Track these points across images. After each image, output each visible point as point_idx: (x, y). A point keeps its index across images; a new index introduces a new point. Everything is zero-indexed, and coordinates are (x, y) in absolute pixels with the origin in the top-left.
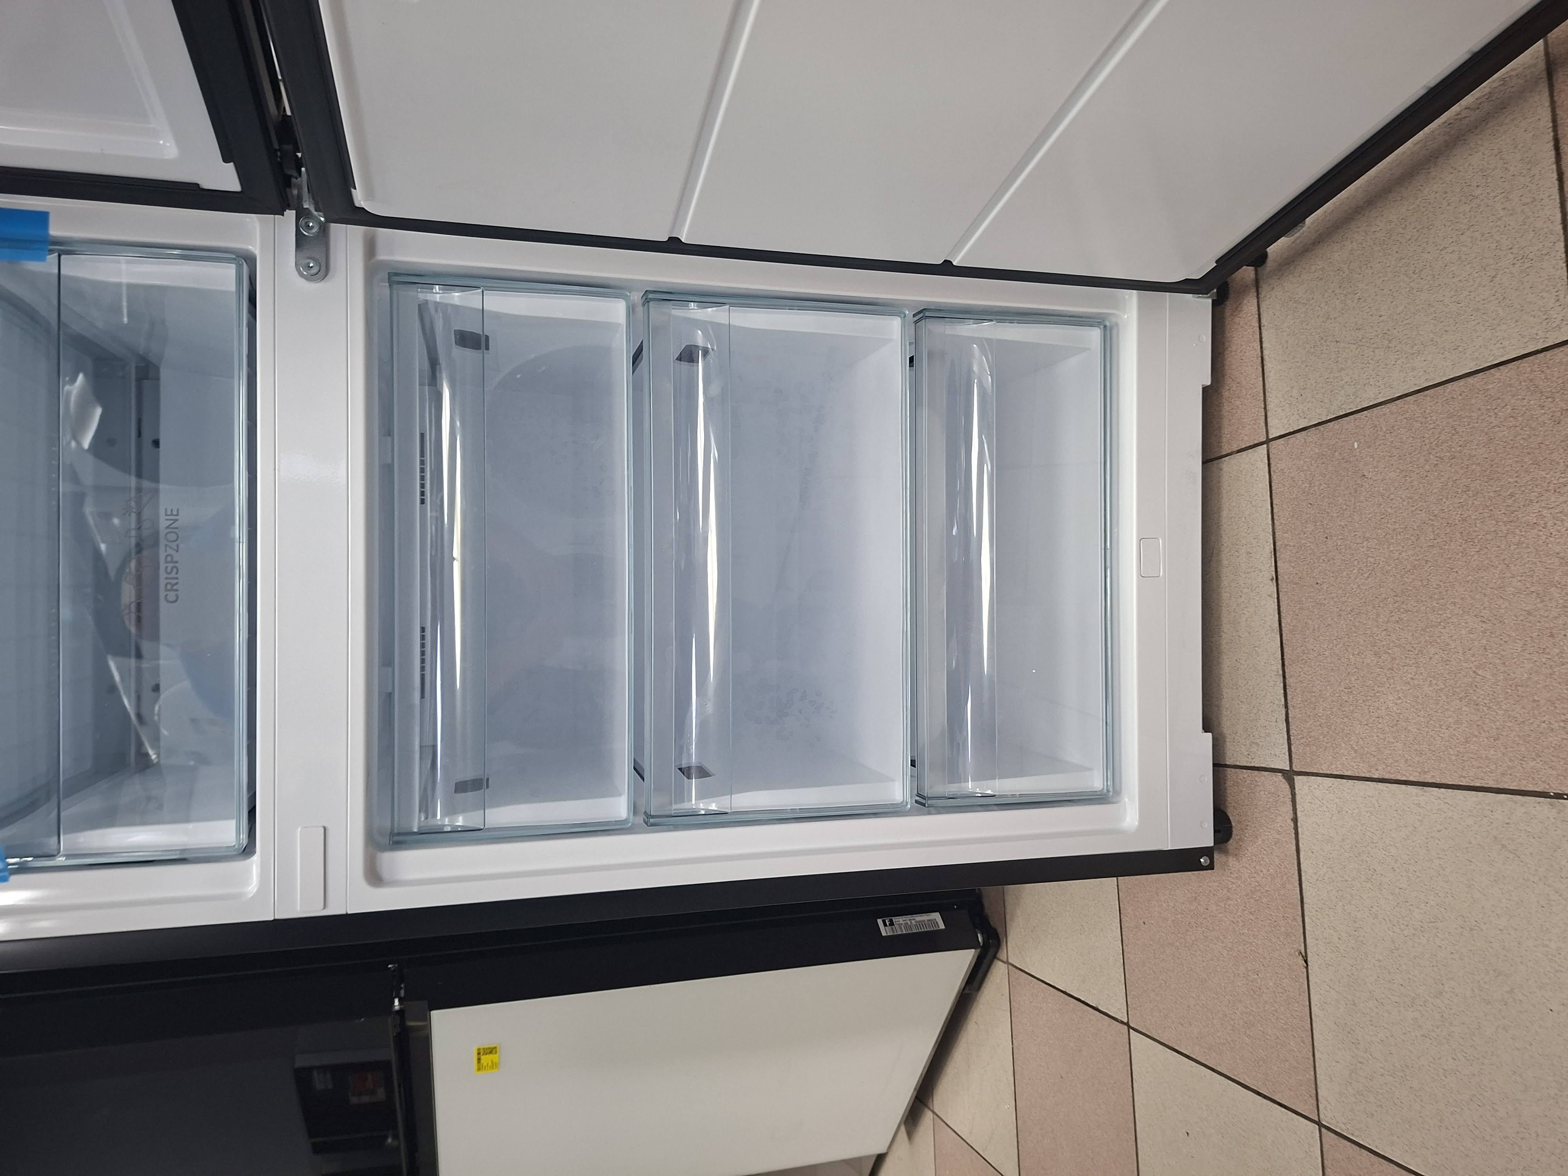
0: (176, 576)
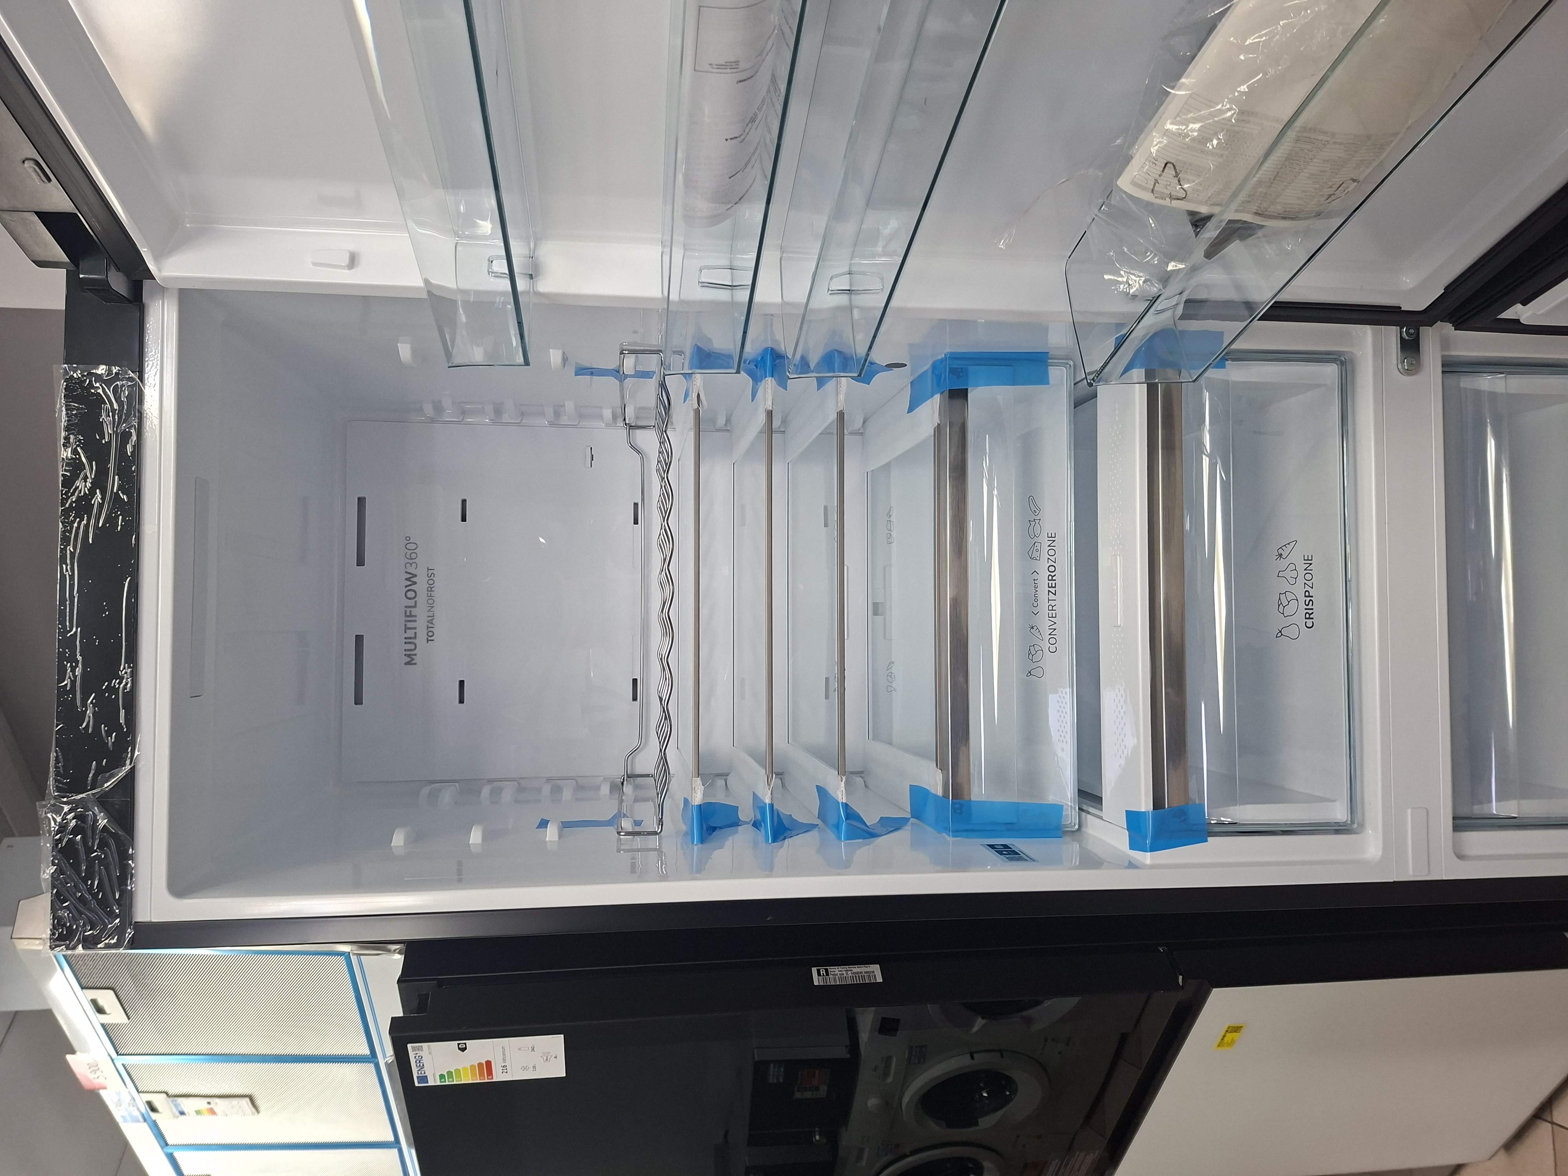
0: (1311, 607)
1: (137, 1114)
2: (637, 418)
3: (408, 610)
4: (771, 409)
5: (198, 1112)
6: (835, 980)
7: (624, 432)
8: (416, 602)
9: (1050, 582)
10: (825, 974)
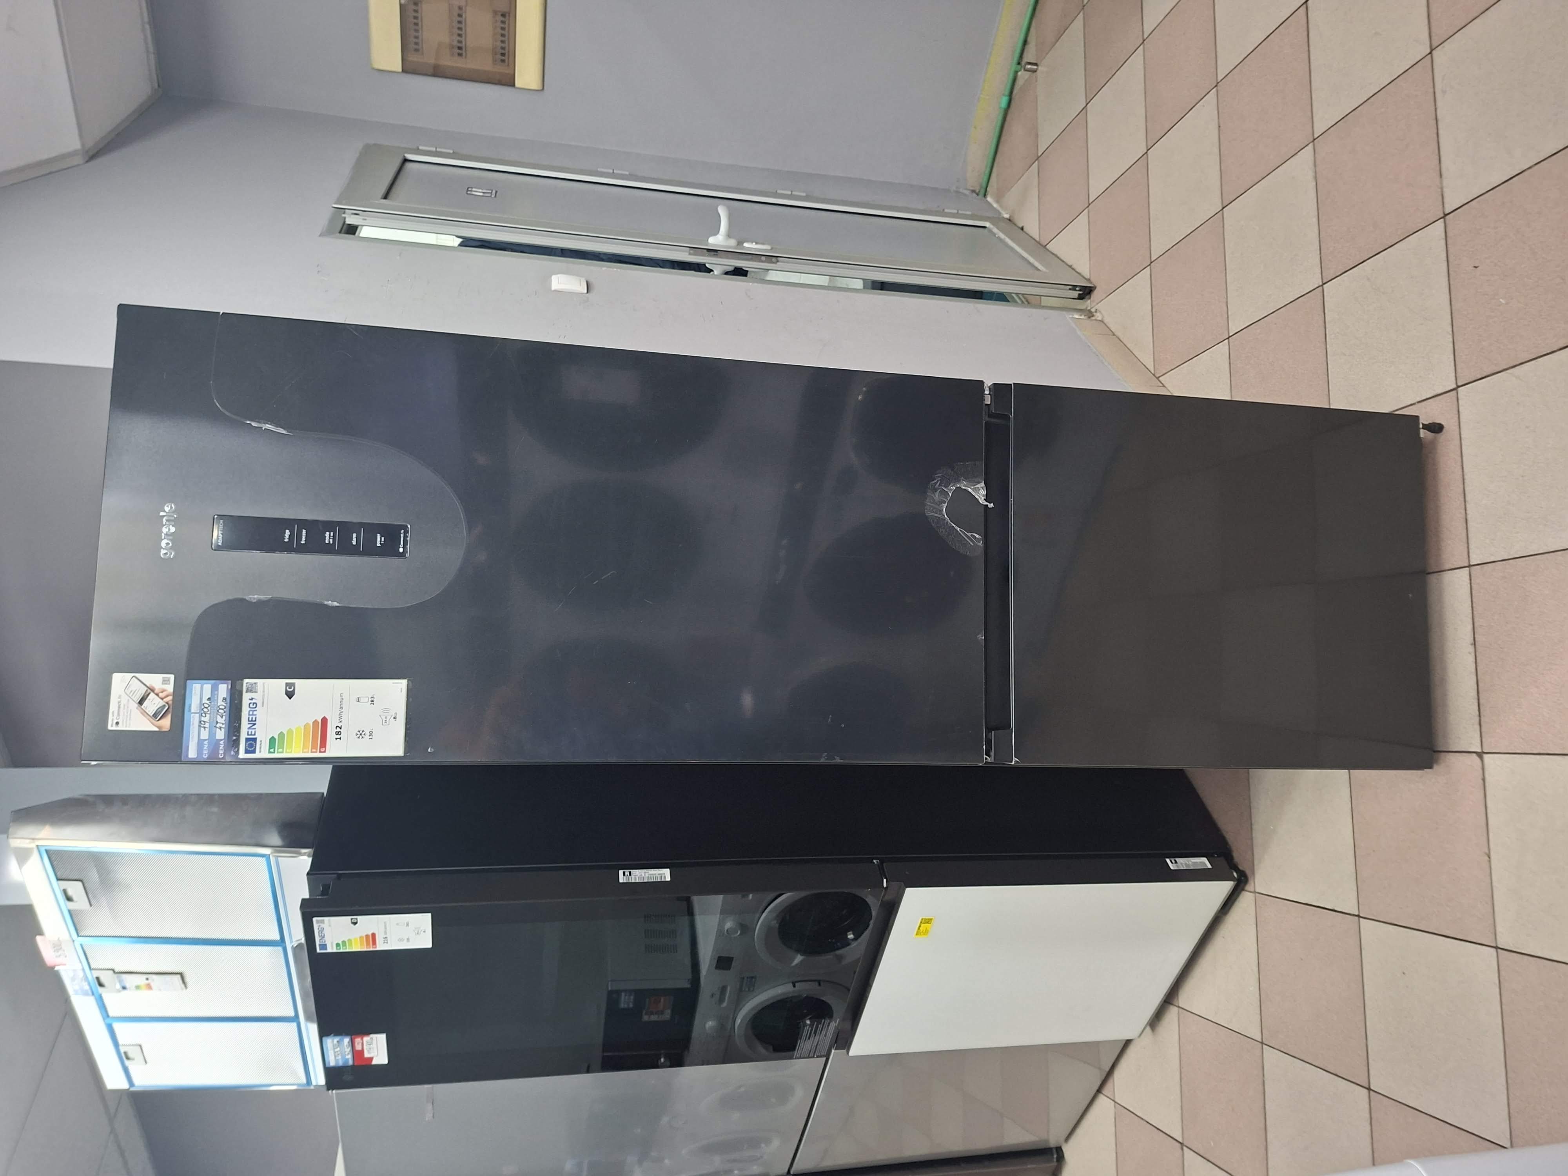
1: (87, 987)
5: (138, 987)
6: (635, 879)
10: (628, 875)
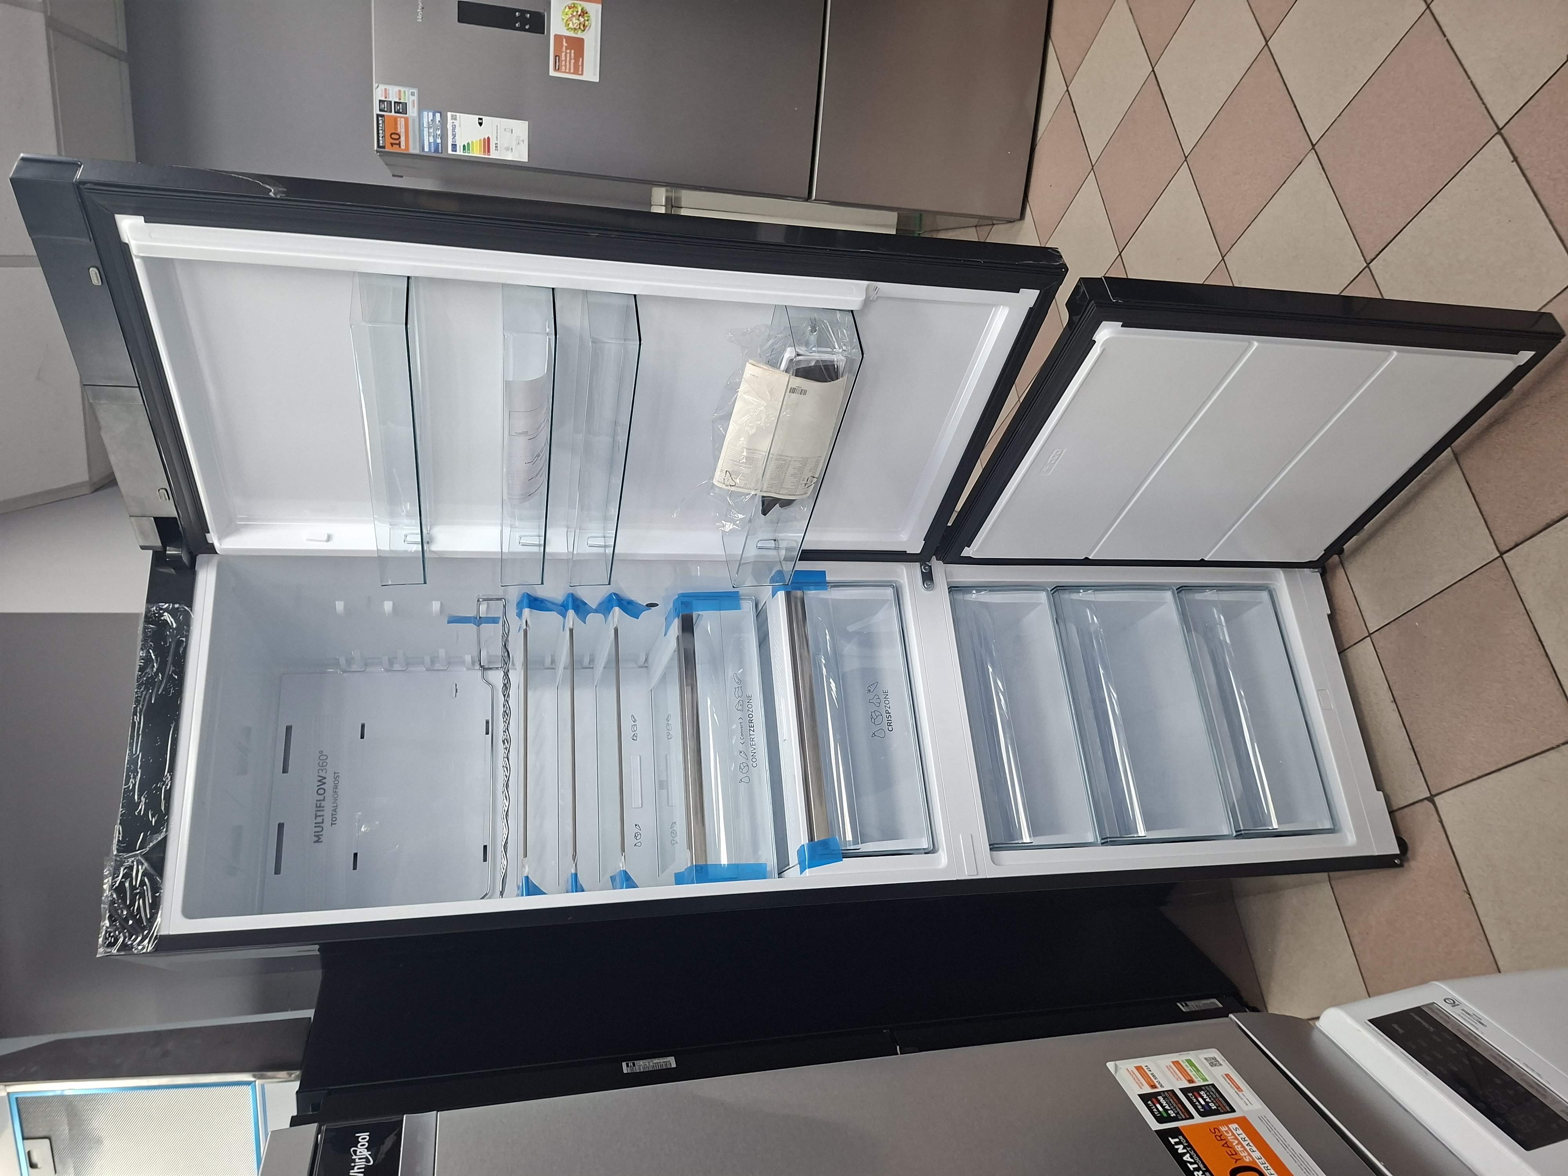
2: (489, 662)
3: (318, 803)
4: (572, 627)
6: (640, 1069)
7: (480, 673)
8: (324, 797)
9: (750, 724)
10: (632, 1065)
